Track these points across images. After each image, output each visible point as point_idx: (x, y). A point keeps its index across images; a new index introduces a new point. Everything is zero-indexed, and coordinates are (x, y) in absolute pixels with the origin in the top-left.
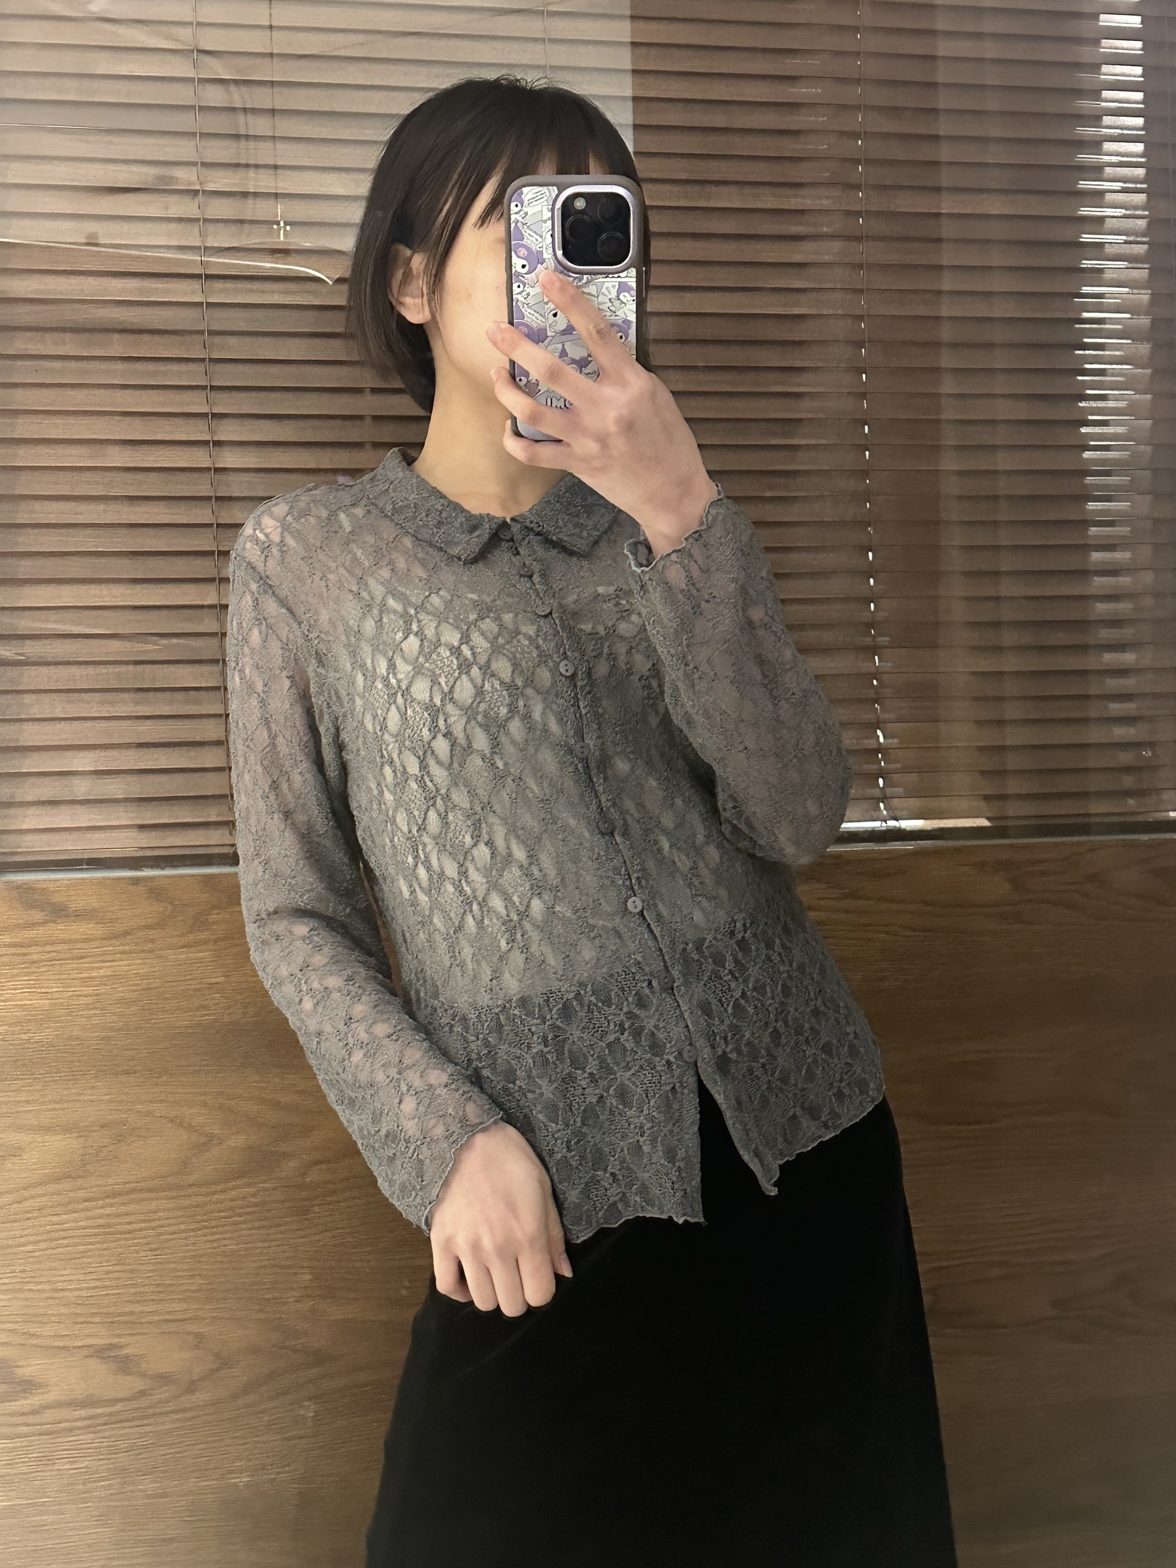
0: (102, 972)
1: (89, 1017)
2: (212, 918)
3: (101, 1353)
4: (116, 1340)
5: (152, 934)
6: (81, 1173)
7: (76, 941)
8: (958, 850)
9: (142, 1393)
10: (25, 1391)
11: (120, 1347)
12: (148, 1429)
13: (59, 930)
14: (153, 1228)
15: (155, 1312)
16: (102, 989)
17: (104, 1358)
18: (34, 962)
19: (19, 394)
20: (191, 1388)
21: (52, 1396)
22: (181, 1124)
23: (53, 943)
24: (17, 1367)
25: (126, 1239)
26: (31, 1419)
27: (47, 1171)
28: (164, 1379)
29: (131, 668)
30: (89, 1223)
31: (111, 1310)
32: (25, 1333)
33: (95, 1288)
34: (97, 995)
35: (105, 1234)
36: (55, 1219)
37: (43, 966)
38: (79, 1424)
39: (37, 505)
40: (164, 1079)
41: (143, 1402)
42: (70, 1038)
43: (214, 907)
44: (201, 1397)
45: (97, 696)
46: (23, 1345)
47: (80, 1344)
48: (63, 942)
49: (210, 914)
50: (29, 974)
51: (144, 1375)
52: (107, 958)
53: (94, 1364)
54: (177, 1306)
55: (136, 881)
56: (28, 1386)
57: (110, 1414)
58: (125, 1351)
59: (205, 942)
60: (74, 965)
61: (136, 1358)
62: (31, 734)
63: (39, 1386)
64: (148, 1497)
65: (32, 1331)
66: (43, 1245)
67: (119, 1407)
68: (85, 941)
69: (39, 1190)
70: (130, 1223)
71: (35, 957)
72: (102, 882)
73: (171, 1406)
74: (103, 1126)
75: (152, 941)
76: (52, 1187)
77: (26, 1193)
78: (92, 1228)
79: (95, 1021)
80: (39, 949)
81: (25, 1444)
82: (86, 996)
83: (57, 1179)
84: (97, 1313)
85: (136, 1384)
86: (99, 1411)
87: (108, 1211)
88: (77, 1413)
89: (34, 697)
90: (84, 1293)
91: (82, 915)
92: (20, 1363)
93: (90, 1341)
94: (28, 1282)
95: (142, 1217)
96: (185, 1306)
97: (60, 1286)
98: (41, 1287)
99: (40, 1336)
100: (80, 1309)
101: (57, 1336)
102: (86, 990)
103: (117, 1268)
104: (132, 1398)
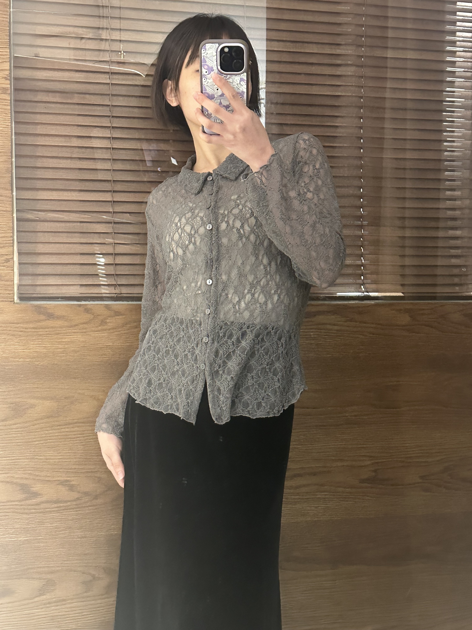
0: (66, 340)
1: (61, 357)
2: (108, 321)
3: (62, 483)
4: (68, 479)
5: (85, 326)
6: (57, 415)
7: (57, 327)
8: (391, 305)
9: (78, 499)
10: (34, 496)
11: (70, 481)
12: (80, 512)
13: (50, 323)
14: (84, 437)
15: (83, 469)
16: (66, 346)
17: (63, 485)
18: (41, 335)
19: (38, 116)
20: (96, 497)
21: (44, 499)
22: (95, 398)
23: (48, 328)
24: (31, 487)
25: (73, 441)
26: (36, 507)
27: (44, 414)
28: (86, 494)
29: (79, 224)
30: (60, 434)
31: (67, 467)
32: (35, 475)
33: (61, 459)
34: (64, 348)
35: (65, 438)
36: (47, 432)
37: (45, 336)
38: (54, 509)
39: (45, 160)
40: (89, 381)
41: (78, 502)
42: (54, 364)
43: (109, 317)
44: (99, 501)
45: (66, 234)
46: (34, 479)
47: (54, 479)
48: (52, 327)
49: (108, 319)
50: (39, 339)
51: (79, 492)
52: (68, 334)
53: (60, 487)
54: (92, 467)
55: (80, 305)
56: (36, 495)
57: (66, 506)
58: (72, 483)
59: (105, 330)
61: (76, 486)
62: (41, 248)
63: (40, 495)
64: (79, 538)
65: (37, 474)
66: (42, 442)
67: (69, 504)
68: (61, 327)
69: (42, 421)
70: (75, 435)
71: (41, 333)
72: (67, 305)
73: (88, 504)
74: (65, 398)
75: (86, 329)
76: (45, 420)
77: (36, 422)
78: (61, 436)
79: (63, 358)
80: (43, 330)
81: (34, 516)
82: (61, 348)
83: (48, 417)
84: (62, 468)
85: (75, 495)
86: (62, 505)
87: (67, 430)
88: (53, 505)
89: (42, 234)
90: (57, 461)
91: (59, 318)
92: (33, 486)
93: (59, 479)
94: (36, 456)
95: (79, 433)
96: (94, 467)
97: (48, 457)
98: (41, 457)
99: (40, 476)
100: (55, 467)
101: (46, 476)
102: (60, 346)
103: (70, 451)
104: (74, 500)
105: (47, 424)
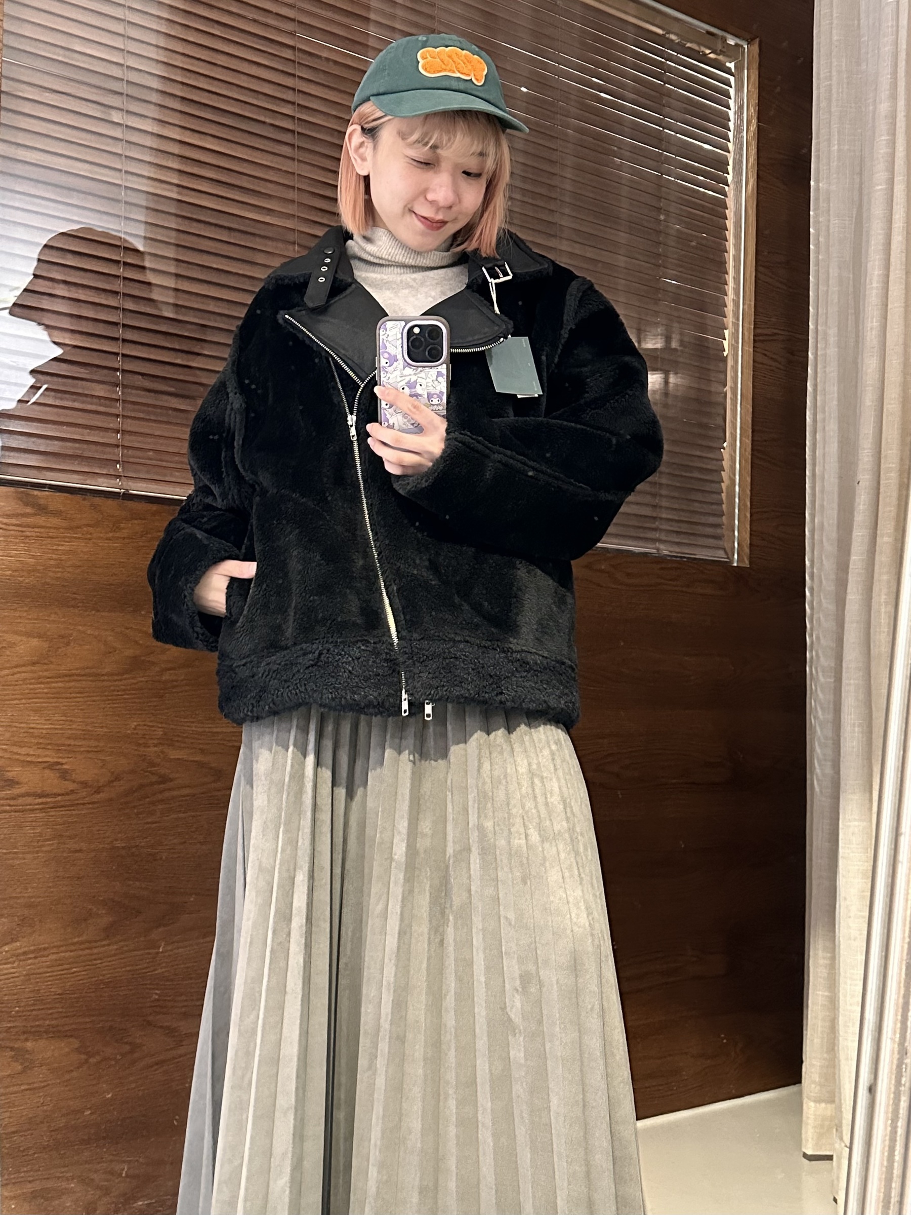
0: (63, 548)
1: (55, 572)
2: (122, 525)
3: (51, 766)
4: (60, 760)
5: (92, 529)
6: (46, 661)
7: (50, 528)
9: (73, 792)
10: (8, 786)
11: (62, 764)
12: (74, 812)
13: (43, 520)
14: (83, 697)
15: (80, 746)
16: (63, 557)
17: (52, 770)
18: (27, 537)
20: (98, 792)
21: (23, 790)
22: (100, 640)
23: (38, 527)
24: (6, 771)
25: (67, 702)
26: (12, 802)
27: (28, 658)
28: (84, 784)
31: (58, 742)
32: (11, 752)
33: (50, 729)
34: (60, 560)
35: (57, 698)
36: (32, 686)
37: (33, 539)
38: (37, 807)
40: (93, 612)
41: (72, 797)
42: (45, 583)
43: (123, 519)
44: (102, 796)
46: (10, 758)
47: (40, 760)
48: (44, 527)
49: (121, 523)
50: (24, 543)
51: (74, 782)
52: (67, 540)
53: (47, 773)
54: (93, 743)
56: (12, 783)
57: (55, 802)
58: (65, 767)
59: (118, 538)
60: (49, 541)
61: (70, 772)
63: (18, 783)
65: (15, 751)
66: (24, 701)
67: (59, 798)
68: (56, 528)
69: (24, 669)
70: (69, 693)
71: (28, 534)
73: (87, 800)
74: (59, 636)
75: (91, 534)
76: (29, 668)
77: (16, 670)
78: (52, 694)
79: (59, 575)
80: (30, 529)
81: (9, 816)
82: (55, 560)
83: (34, 664)
84: (51, 744)
85: (68, 786)
86: (49, 800)
87: (60, 685)
88: (36, 800)
90: (44, 731)
91: (54, 514)
92: (9, 769)
93: (46, 760)
94: (14, 722)
95: (78, 690)
97: (32, 726)
98: (22, 725)
99: (19, 754)
100: (41, 741)
101: (28, 755)
102: (54, 556)
103: (63, 718)
104: (67, 794)
105: (31, 675)
